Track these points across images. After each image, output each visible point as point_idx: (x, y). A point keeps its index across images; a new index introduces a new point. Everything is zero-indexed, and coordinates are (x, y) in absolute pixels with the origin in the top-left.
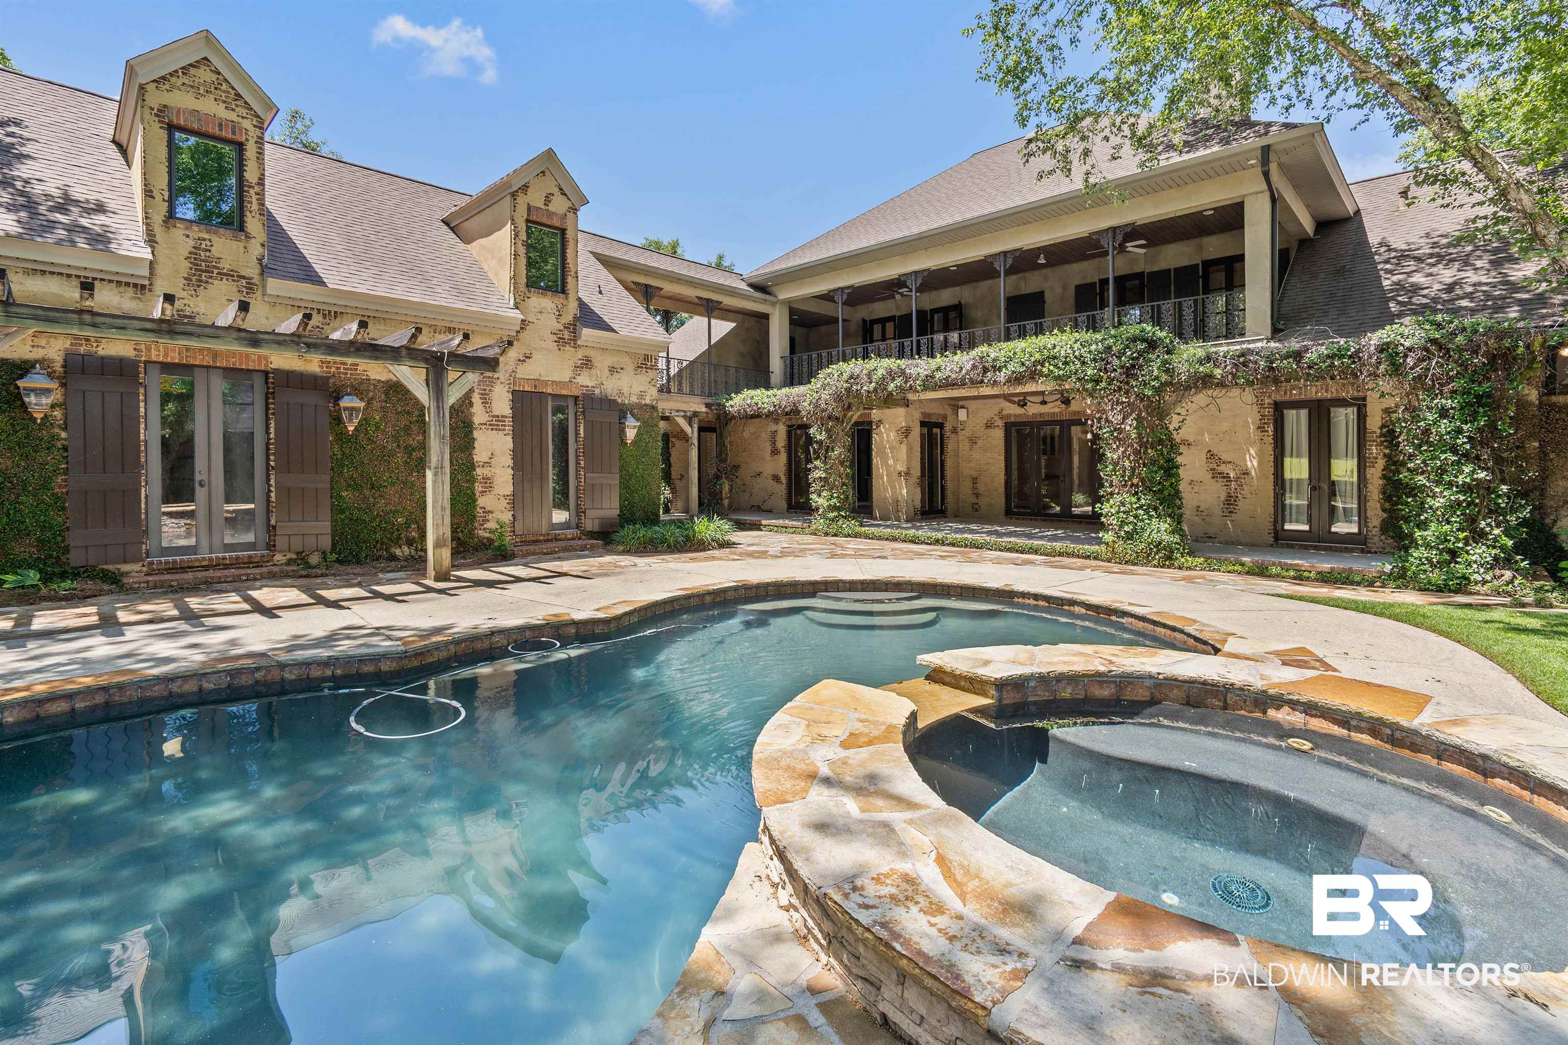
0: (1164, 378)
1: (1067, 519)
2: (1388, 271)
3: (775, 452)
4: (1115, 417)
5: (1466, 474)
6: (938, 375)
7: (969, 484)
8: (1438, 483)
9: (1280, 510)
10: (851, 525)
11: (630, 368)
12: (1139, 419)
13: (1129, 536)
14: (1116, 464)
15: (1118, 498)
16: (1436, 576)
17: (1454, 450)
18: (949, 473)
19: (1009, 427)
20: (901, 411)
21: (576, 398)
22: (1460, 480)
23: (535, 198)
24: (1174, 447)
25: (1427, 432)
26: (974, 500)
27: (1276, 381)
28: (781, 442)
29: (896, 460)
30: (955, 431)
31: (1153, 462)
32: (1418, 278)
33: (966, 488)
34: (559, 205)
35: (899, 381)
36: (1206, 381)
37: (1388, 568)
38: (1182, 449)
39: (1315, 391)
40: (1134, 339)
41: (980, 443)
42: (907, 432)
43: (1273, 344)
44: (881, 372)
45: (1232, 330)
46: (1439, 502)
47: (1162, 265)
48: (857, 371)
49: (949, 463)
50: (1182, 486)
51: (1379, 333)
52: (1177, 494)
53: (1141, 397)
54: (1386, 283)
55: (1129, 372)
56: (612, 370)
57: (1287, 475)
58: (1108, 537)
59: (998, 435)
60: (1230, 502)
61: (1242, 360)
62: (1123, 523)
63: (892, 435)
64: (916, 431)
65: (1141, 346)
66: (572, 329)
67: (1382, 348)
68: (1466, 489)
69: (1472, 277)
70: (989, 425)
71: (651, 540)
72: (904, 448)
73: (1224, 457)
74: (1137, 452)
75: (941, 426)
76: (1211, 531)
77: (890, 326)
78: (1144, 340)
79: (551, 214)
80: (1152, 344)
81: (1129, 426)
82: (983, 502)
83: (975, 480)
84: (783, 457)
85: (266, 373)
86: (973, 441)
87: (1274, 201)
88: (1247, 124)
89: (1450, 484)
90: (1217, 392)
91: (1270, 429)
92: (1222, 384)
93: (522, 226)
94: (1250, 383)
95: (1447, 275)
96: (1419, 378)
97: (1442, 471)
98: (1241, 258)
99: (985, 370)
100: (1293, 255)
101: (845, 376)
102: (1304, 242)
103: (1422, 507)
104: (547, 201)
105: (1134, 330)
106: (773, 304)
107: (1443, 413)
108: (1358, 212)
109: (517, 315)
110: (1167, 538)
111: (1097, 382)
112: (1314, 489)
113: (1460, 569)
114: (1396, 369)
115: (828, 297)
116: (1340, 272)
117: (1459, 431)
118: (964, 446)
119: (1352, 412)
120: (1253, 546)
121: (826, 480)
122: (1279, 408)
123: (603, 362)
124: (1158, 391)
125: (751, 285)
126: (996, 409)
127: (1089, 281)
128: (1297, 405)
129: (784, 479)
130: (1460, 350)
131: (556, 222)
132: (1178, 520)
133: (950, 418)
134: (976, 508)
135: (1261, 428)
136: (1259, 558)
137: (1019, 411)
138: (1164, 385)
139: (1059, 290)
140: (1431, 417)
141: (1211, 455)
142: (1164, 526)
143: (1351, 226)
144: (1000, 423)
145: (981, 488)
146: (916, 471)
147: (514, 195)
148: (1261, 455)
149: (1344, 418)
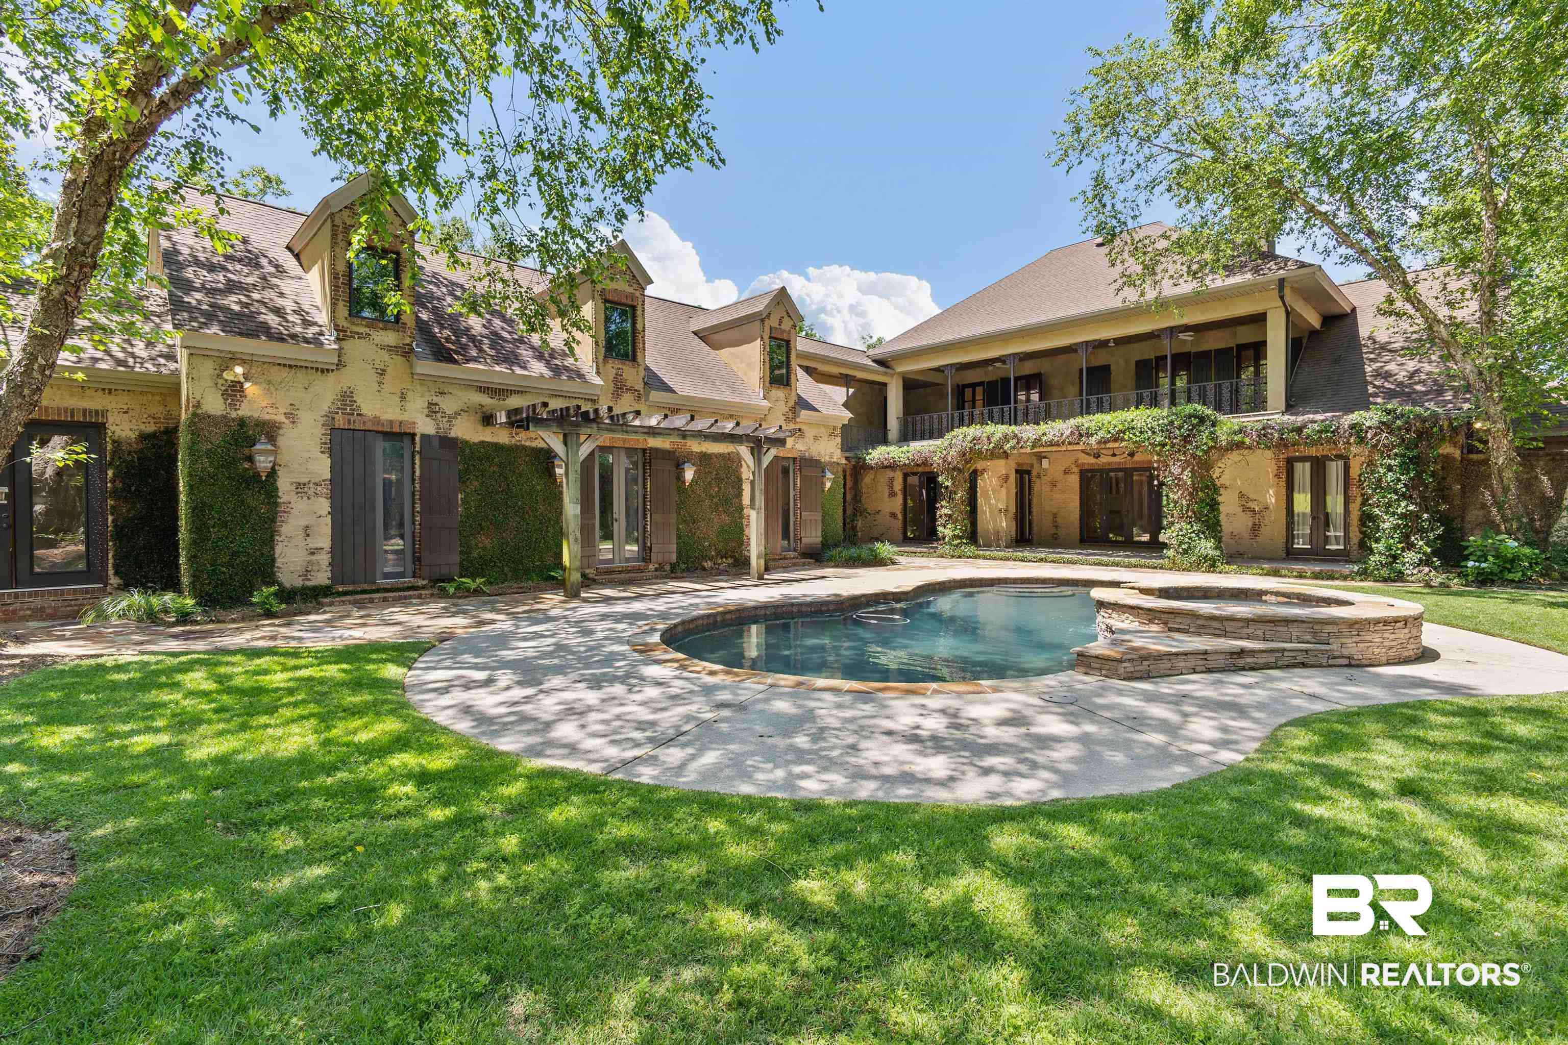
0: (1211, 444)
1: (1130, 545)
2: (1371, 360)
3: (892, 494)
4: (1176, 470)
5: (1403, 507)
6: (1044, 439)
7: (1050, 518)
8: (1387, 513)
9: (1290, 536)
10: (970, 550)
11: (825, 438)
12: (1192, 471)
13: (1186, 552)
14: (1176, 502)
15: (1177, 526)
16: (1385, 572)
17: (1396, 492)
18: (1035, 510)
19: (1083, 473)
20: (1002, 462)
21: (794, 459)
22: (1399, 511)
23: (773, 322)
24: (1216, 490)
25: (1379, 480)
26: (1053, 531)
27: (1286, 446)
28: (898, 485)
29: (997, 501)
30: (1039, 476)
31: (1202, 501)
32: (1392, 367)
33: (1047, 521)
34: (787, 325)
35: (1012, 443)
36: (1240, 445)
37: (1356, 568)
38: (1222, 491)
39: (1313, 452)
40: (1190, 416)
41: (1059, 486)
42: (1006, 479)
43: (1286, 418)
44: (998, 435)
45: (1258, 403)
46: (1386, 525)
47: (1204, 347)
48: (978, 434)
49: (1035, 502)
50: (1222, 517)
51: (1351, 416)
52: (1218, 523)
53: (1194, 456)
54: (1368, 369)
55: (1186, 440)
56: (816, 438)
57: (1296, 510)
58: (1170, 553)
59: (1074, 480)
60: (1255, 529)
61: (1264, 433)
62: (1181, 543)
63: (994, 481)
64: (1013, 476)
65: (1195, 421)
66: (793, 410)
67: (1352, 427)
68: (1403, 516)
69: (1427, 367)
70: (1067, 472)
71: (851, 558)
72: (1004, 490)
73: (1252, 496)
74: (1191, 494)
75: (1029, 473)
76: (1242, 550)
77: (979, 390)
78: (1196, 417)
79: (783, 331)
80: (1202, 420)
81: (1186, 476)
82: (1062, 532)
83: (1055, 516)
84: (899, 499)
85: (644, 450)
86: (1054, 485)
87: (1288, 313)
88: (1270, 255)
89: (1394, 514)
90: (1246, 452)
91: (1284, 476)
92: (1249, 448)
93: (767, 341)
94: (1269, 448)
95: (1411, 365)
96: (1375, 446)
97: (1389, 505)
98: (1264, 343)
99: (1081, 435)
100: (1305, 341)
101: (969, 438)
102: (1313, 333)
103: (1378, 529)
104: (780, 323)
105: (1189, 409)
106: (892, 375)
107: (1390, 468)
108: (1354, 310)
109: (765, 403)
110: (1211, 553)
111: (1164, 445)
112: (1313, 518)
113: (1398, 566)
114: (1361, 440)
115: (939, 370)
116: (1337, 361)
117: (1399, 480)
118: (1046, 489)
119: (1341, 464)
120: (1271, 559)
121: (950, 516)
122: (1290, 463)
123: (810, 432)
124: (1206, 452)
125: (875, 361)
126: (1073, 459)
127: (1146, 357)
128: (1303, 459)
129: (900, 516)
130: (1399, 428)
131: (785, 337)
132: (1219, 540)
133: (1036, 466)
134: (1055, 537)
135: (1277, 476)
136: (1275, 565)
137: (1092, 460)
138: (1210, 448)
139: (1122, 363)
140: (1382, 471)
141: (1242, 495)
142: (1209, 545)
143: (1348, 322)
144: (1076, 470)
145: (1059, 520)
146: (1013, 509)
147: (762, 320)
148: (1277, 495)
149: (1334, 470)
